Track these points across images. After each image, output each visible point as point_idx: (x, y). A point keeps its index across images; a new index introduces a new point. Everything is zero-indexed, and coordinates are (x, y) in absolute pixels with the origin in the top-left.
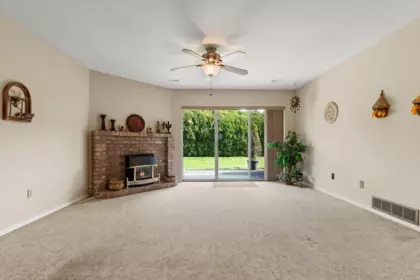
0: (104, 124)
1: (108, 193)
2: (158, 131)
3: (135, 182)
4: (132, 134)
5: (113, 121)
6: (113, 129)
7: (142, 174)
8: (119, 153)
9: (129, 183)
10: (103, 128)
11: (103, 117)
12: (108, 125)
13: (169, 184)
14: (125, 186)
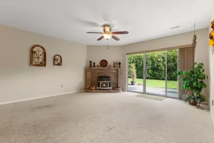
0: (91, 65)
1: (89, 90)
2: (114, 66)
3: (100, 88)
4: (102, 68)
5: (94, 63)
6: (94, 66)
7: (104, 85)
8: (96, 76)
9: (97, 88)
10: (91, 66)
11: (91, 62)
12: (92, 65)
13: (115, 91)
14: (96, 89)
